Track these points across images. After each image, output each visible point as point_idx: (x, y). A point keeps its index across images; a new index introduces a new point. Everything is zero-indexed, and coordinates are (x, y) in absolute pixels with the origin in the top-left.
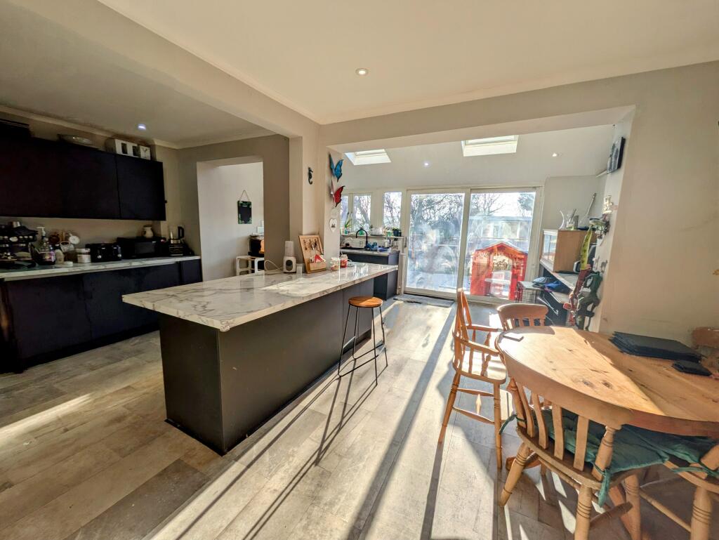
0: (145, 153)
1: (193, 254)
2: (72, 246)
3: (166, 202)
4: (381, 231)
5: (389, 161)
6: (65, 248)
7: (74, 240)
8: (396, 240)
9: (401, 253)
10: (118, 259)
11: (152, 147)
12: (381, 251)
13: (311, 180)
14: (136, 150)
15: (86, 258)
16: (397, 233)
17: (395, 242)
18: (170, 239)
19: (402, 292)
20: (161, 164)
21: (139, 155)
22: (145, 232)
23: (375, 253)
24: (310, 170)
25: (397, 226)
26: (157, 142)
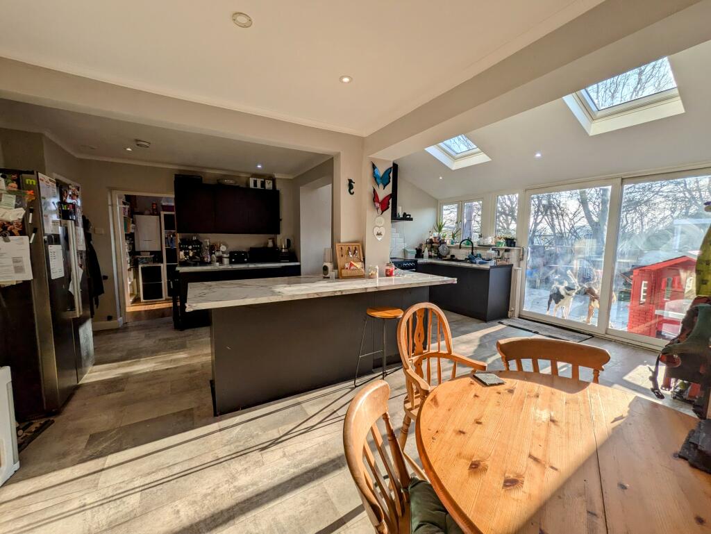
0: (269, 185)
1: (297, 261)
2: (221, 253)
3: (281, 220)
4: (490, 240)
5: (488, 159)
6: (217, 254)
7: (223, 248)
8: (507, 251)
9: (515, 267)
10: (244, 263)
11: (274, 180)
12: (480, 263)
13: (352, 191)
14: (263, 184)
15: (226, 261)
16: (511, 242)
17: (506, 254)
18: (282, 249)
19: (516, 314)
20: (278, 192)
21: (265, 187)
22: (268, 243)
23: (474, 266)
24: (350, 181)
25: (513, 235)
26: (277, 176)
